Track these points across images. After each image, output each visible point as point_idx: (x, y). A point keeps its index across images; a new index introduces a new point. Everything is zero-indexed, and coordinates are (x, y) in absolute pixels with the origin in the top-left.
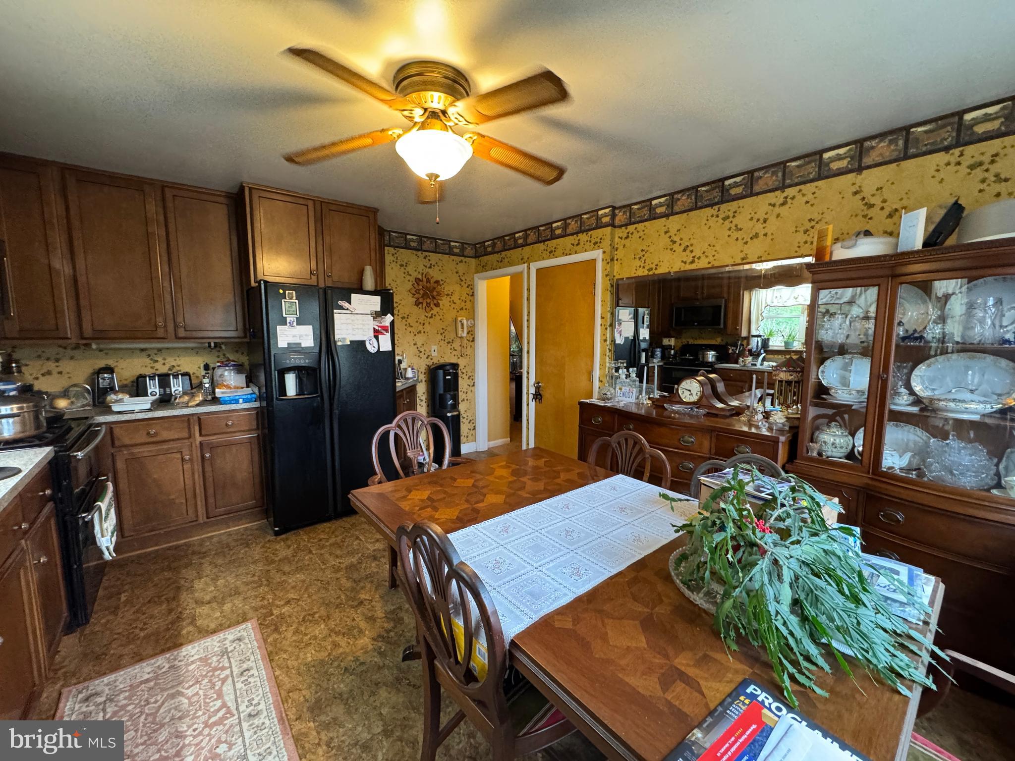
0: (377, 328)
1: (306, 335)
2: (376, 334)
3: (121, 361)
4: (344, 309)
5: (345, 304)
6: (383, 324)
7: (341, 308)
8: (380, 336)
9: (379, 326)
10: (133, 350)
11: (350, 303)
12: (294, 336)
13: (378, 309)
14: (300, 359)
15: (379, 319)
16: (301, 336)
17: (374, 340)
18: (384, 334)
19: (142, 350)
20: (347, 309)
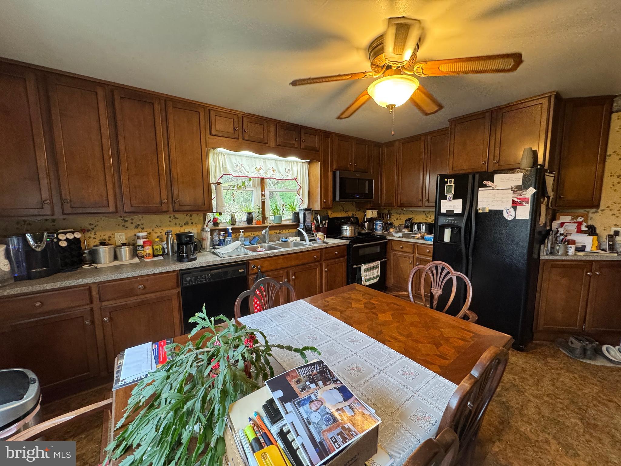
0: (516, 200)
1: (457, 206)
2: (515, 205)
3: (417, 216)
4: (487, 187)
5: (489, 183)
6: (523, 196)
7: (485, 186)
8: (518, 207)
9: (518, 198)
10: (420, 211)
11: (493, 182)
12: (451, 206)
13: (520, 183)
14: (451, 220)
15: (520, 192)
16: (454, 206)
17: (512, 210)
18: (522, 205)
19: (424, 212)
20: (490, 187)
